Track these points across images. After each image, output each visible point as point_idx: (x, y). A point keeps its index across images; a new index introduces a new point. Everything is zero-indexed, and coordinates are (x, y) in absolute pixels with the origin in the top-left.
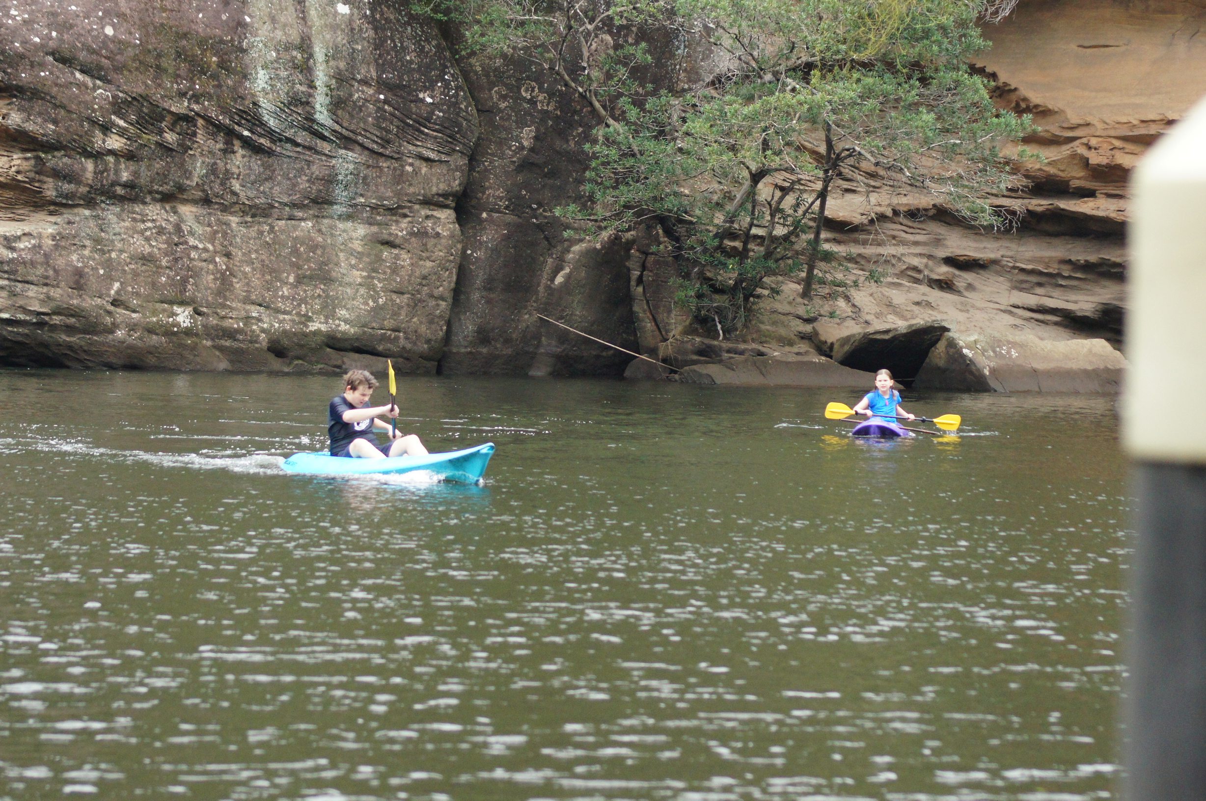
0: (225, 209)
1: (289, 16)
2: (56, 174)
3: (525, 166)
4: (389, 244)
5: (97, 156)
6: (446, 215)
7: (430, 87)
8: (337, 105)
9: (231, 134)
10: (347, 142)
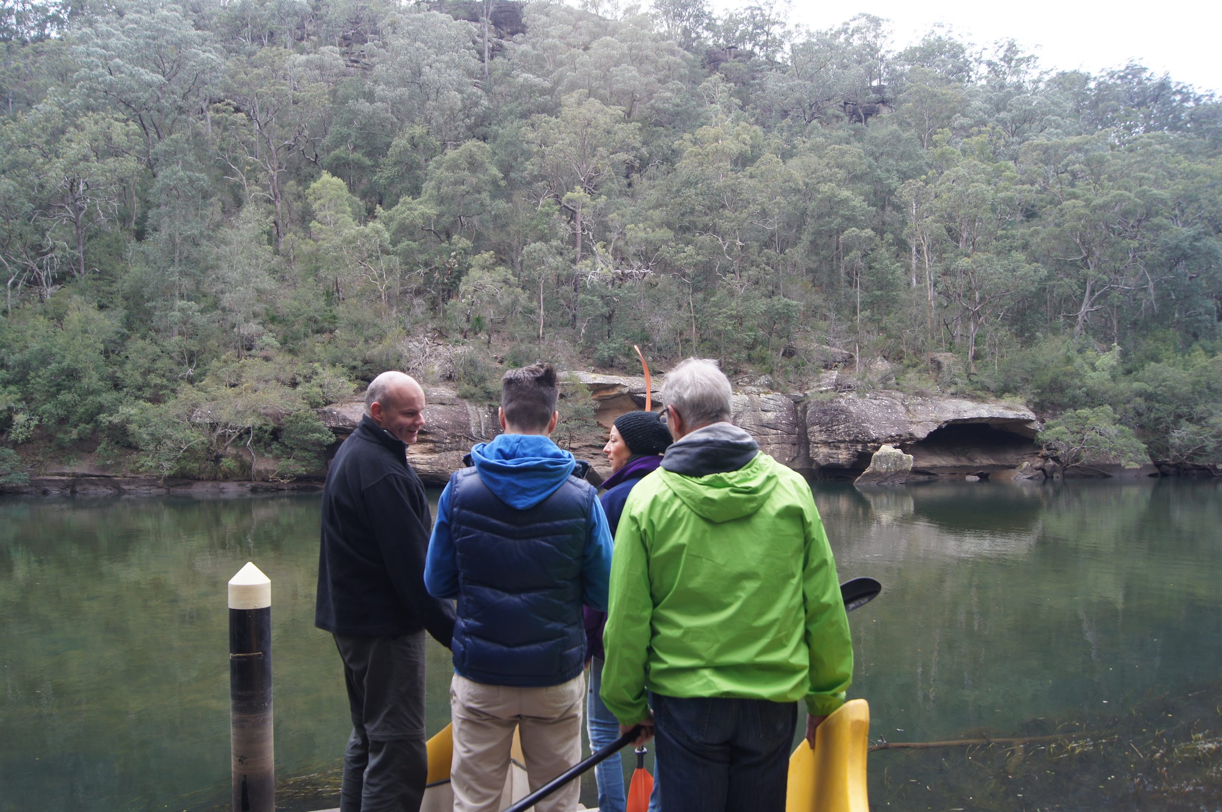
1: (477, 418)
2: (438, 447)
5: (445, 443)
8: (486, 432)
9: (467, 439)
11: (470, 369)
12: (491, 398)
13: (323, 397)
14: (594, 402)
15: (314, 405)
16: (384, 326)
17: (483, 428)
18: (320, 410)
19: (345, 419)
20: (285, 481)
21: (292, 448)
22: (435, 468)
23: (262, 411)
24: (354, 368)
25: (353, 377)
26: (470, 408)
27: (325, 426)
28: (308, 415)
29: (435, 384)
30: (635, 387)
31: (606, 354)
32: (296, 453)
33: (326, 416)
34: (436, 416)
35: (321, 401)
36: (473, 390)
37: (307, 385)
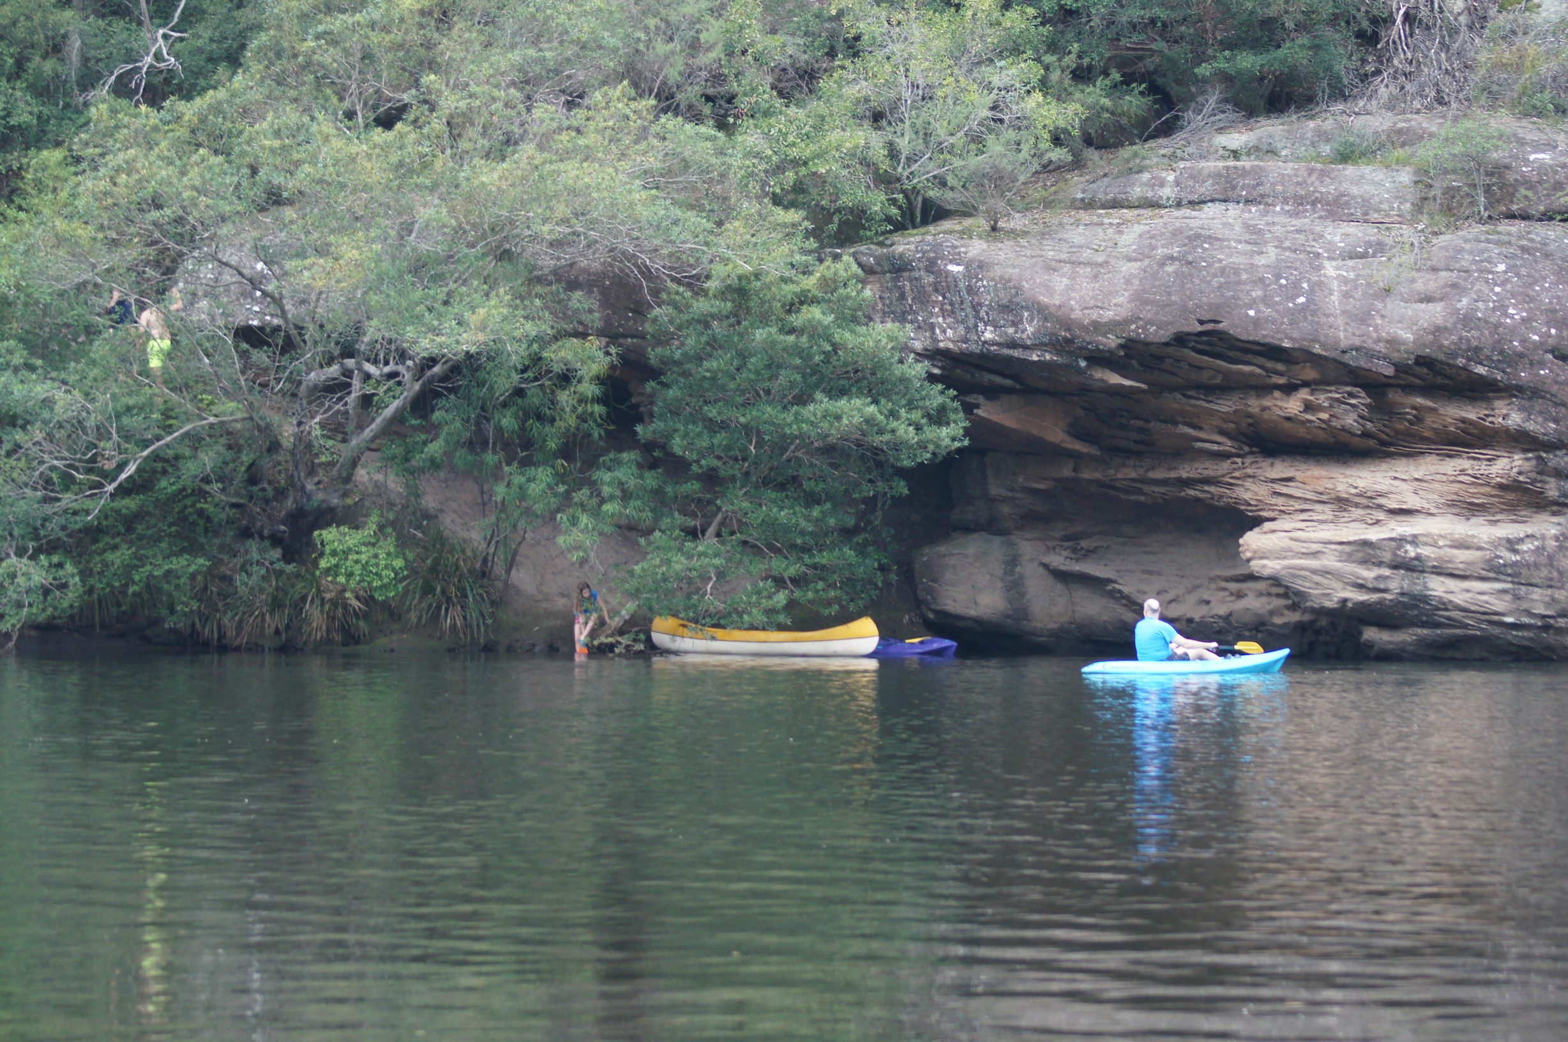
13: (885, 181)
18: (872, 257)
19: (1010, 309)
21: (712, 483)
23: (547, 263)
27: (905, 351)
32: (736, 502)
34: (1546, 288)
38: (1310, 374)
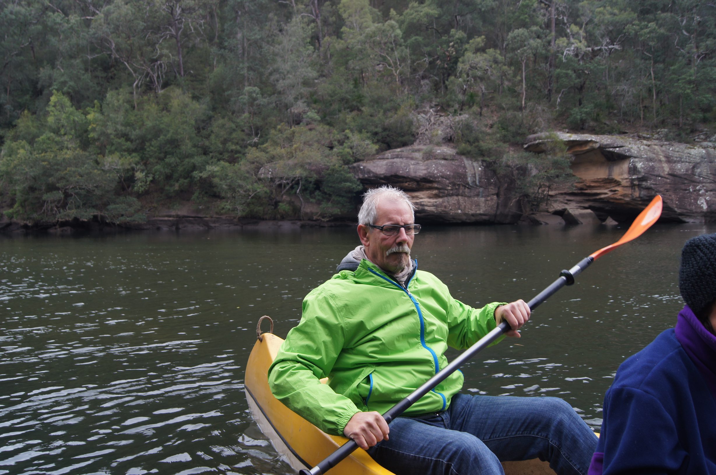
0: (465, 197)
1: (472, 170)
2: (442, 193)
3: (506, 189)
4: (488, 200)
5: (447, 190)
6: (495, 196)
7: (492, 179)
8: (480, 182)
9: (465, 187)
10: (481, 187)
11: (467, 132)
12: (483, 155)
13: (352, 156)
14: (570, 155)
15: (347, 162)
16: (399, 101)
17: (477, 178)
18: (350, 166)
19: (369, 172)
20: (326, 220)
21: (330, 195)
22: (440, 209)
23: (308, 166)
24: (376, 134)
25: (375, 140)
26: (467, 162)
27: (355, 177)
28: (341, 168)
29: (438, 144)
30: (605, 143)
31: (579, 117)
32: (334, 198)
33: (356, 170)
34: (440, 168)
35: (351, 159)
36: (469, 148)
37: (341, 147)
38: (408, 180)
